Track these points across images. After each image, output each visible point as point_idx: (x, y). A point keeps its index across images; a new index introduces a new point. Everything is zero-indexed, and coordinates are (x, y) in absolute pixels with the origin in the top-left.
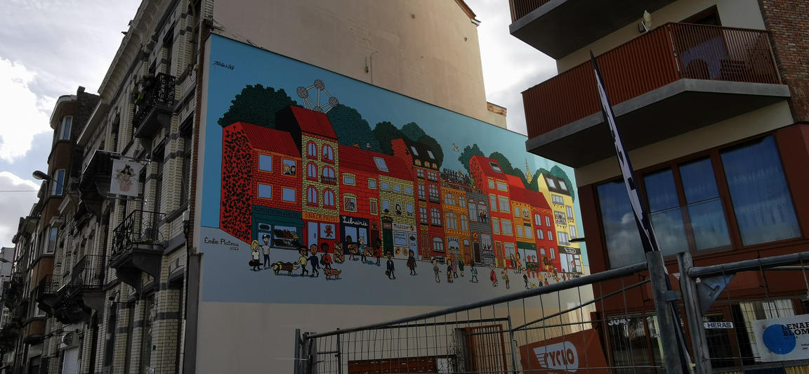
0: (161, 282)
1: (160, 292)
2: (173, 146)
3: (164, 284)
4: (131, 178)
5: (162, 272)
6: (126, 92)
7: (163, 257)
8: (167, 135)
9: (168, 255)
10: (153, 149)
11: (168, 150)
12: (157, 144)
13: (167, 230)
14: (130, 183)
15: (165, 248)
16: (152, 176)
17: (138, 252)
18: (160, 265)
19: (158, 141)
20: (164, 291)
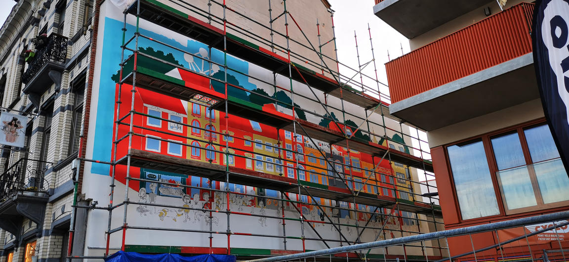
0: (44, 228)
1: (43, 238)
2: (63, 100)
4: (18, 130)
5: (46, 219)
7: (48, 204)
8: (58, 91)
9: (53, 202)
11: (58, 104)
13: (54, 179)
14: (17, 135)
15: (50, 196)
16: (39, 129)
17: (23, 200)
18: (44, 211)
19: (47, 96)
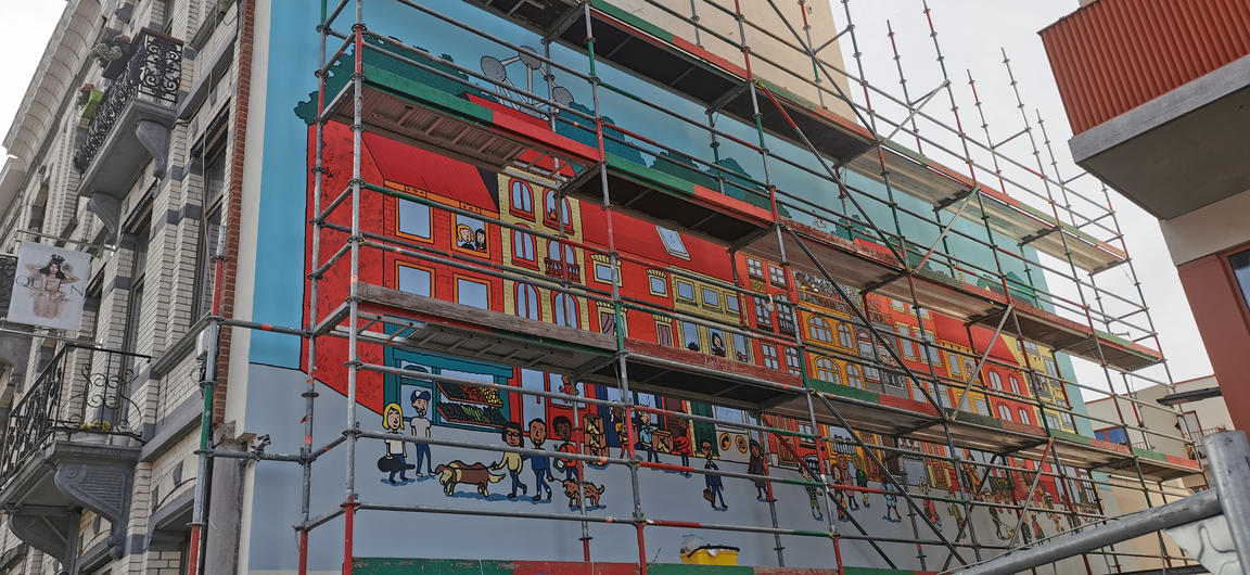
0: (130, 532)
1: (127, 559)
2: (175, 195)
3: (138, 538)
4: (66, 288)
5: (134, 506)
6: (65, 131)
7: (140, 466)
8: (160, 174)
9: (152, 459)
10: (123, 219)
11: (161, 207)
12: (133, 205)
13: (154, 398)
14: (63, 297)
15: (144, 443)
17: (69, 455)
18: (129, 487)
19: (136, 197)
20: (137, 557)
